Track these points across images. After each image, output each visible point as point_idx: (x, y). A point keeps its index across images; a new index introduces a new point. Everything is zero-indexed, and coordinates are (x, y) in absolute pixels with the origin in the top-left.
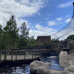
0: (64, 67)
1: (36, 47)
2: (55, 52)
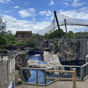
0: (47, 62)
1: (19, 46)
2: (38, 51)
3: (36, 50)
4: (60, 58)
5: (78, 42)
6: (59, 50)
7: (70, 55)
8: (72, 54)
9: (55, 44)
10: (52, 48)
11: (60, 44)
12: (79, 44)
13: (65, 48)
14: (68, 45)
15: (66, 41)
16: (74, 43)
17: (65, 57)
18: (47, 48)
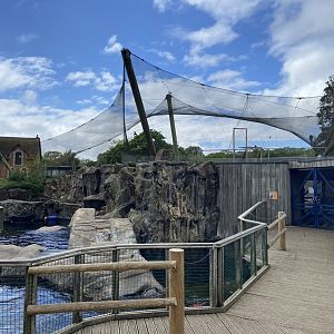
3: (49, 210)
4: (141, 233)
5: (211, 170)
6: (140, 200)
7: (183, 220)
8: (189, 217)
9: (127, 179)
10: (109, 196)
11: (145, 175)
12: (216, 175)
13: (164, 193)
14: (174, 180)
15: (167, 165)
16: (195, 173)
17: (161, 226)
18: (90, 197)
